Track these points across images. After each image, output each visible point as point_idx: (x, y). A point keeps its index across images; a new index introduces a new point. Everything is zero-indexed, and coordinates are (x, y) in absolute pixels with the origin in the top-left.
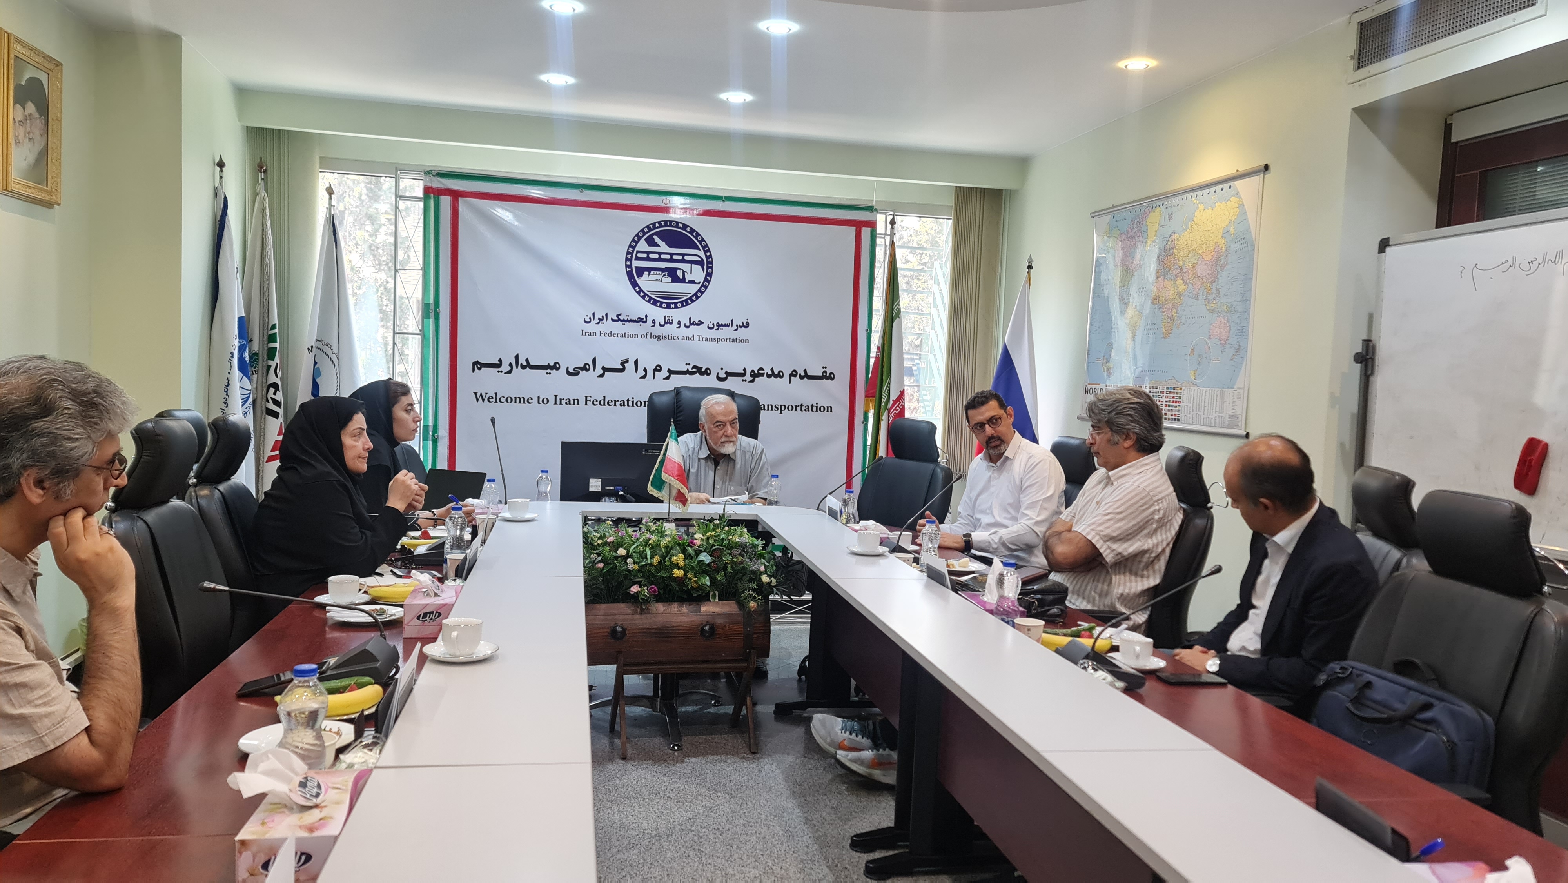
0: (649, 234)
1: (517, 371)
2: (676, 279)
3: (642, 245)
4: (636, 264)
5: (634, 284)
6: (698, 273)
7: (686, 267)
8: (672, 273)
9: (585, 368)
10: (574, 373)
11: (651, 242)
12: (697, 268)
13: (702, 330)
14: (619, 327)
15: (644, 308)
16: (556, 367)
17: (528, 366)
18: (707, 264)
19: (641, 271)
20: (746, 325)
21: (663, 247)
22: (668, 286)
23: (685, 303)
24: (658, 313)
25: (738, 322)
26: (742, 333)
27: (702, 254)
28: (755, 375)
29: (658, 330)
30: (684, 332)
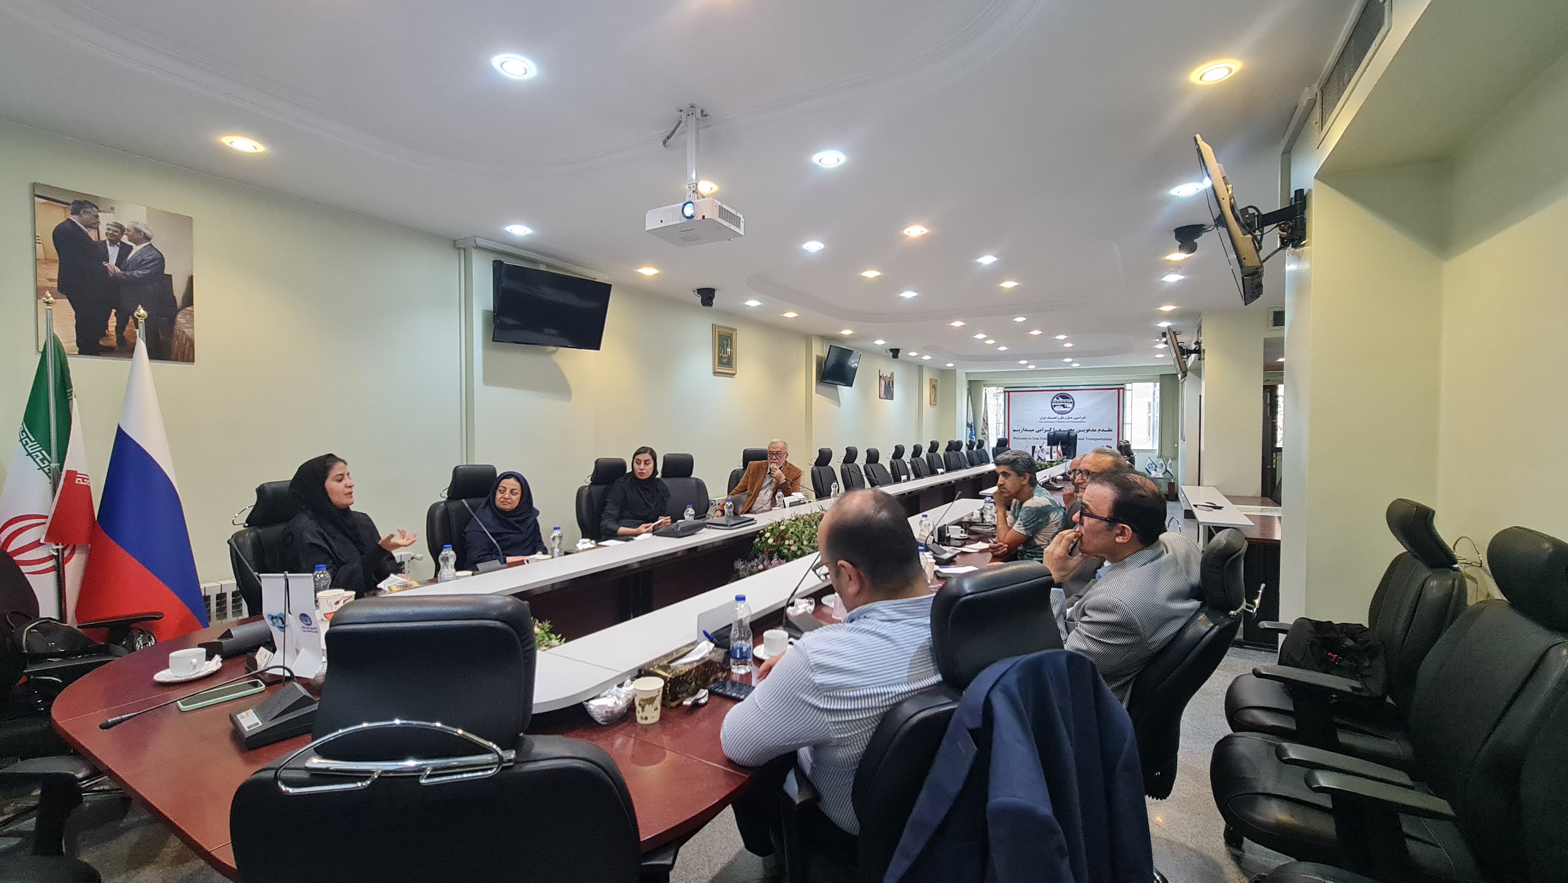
0: (1057, 397)
1: (1023, 432)
2: (1064, 407)
3: (1055, 400)
4: (1053, 404)
5: (1053, 409)
6: (1071, 405)
7: (1067, 404)
8: (1063, 406)
9: (1040, 430)
10: (1038, 431)
11: (1057, 398)
12: (1070, 404)
13: (1072, 420)
14: (1049, 420)
15: (1056, 415)
16: (1033, 430)
17: (1026, 430)
18: (1073, 403)
19: (1055, 406)
20: (1085, 418)
21: (1061, 399)
22: (1062, 409)
23: (1067, 413)
24: (1060, 416)
25: (1082, 417)
26: (1083, 420)
27: (1072, 400)
28: (1087, 431)
29: (1059, 420)
30: (1067, 420)
